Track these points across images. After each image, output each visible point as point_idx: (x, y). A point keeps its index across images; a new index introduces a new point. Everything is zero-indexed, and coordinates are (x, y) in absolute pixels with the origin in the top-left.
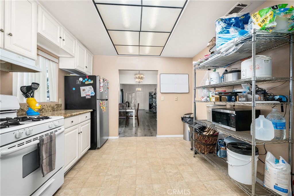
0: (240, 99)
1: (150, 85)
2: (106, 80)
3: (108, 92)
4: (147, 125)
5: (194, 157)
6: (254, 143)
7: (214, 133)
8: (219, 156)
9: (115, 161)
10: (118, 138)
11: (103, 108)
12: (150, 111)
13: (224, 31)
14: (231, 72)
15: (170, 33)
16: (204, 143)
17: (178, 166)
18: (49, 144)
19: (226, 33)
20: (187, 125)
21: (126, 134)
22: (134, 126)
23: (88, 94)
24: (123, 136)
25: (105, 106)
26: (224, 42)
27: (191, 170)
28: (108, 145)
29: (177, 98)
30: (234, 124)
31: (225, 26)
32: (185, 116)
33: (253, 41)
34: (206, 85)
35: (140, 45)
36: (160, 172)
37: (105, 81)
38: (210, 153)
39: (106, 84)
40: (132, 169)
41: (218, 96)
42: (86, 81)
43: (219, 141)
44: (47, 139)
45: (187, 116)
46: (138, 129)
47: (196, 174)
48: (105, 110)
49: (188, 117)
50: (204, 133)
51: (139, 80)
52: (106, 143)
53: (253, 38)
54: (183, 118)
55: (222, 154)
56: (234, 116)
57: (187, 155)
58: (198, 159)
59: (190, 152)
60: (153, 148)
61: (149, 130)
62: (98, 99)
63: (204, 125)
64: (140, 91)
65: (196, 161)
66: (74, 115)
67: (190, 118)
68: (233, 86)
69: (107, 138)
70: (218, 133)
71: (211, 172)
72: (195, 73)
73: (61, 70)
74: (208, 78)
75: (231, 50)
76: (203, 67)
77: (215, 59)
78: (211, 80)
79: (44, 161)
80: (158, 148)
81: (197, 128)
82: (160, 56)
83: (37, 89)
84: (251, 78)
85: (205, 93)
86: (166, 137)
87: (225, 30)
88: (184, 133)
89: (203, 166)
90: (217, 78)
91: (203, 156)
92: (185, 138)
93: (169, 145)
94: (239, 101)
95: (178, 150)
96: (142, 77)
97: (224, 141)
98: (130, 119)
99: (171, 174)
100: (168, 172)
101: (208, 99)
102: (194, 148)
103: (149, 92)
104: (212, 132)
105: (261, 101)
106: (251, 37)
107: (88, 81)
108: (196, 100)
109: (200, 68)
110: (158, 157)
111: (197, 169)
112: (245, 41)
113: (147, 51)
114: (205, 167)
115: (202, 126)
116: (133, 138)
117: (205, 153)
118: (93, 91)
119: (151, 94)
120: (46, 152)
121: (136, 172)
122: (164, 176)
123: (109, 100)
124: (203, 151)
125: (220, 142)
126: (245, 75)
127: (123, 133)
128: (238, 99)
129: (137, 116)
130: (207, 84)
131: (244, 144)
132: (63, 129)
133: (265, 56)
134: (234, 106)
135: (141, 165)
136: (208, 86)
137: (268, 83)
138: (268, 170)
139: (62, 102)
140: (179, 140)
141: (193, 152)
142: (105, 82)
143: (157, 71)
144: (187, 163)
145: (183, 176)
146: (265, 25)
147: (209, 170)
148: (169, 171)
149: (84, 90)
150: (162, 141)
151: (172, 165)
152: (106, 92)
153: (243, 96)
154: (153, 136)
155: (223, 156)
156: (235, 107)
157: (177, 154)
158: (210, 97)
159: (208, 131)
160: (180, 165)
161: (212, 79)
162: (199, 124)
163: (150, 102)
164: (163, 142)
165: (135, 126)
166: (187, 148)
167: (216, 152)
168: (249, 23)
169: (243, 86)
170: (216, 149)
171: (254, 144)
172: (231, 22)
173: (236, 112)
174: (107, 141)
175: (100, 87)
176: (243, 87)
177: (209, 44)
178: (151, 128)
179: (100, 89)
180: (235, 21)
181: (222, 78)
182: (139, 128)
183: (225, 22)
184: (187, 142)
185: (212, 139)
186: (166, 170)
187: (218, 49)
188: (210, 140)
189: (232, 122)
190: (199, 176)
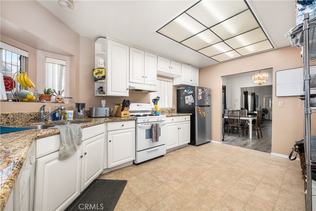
2: (206, 89)
10: (220, 143)
15: (260, 28)
18: (156, 128)
21: (233, 143)
22: (251, 138)
23: (189, 101)
35: (234, 49)
39: (207, 92)
42: (188, 92)
44: (155, 125)
48: (204, 115)
51: (259, 81)
62: (196, 106)
66: (174, 116)
69: (209, 141)
73: (175, 86)
79: (154, 135)
82: (274, 48)
83: (158, 100)
96: (264, 77)
107: (189, 91)
110: (247, 168)
116: (236, 148)
118: (193, 99)
120: (155, 132)
123: (211, 106)
132: (165, 122)
139: (175, 108)
142: (204, 90)
143: (272, 68)
149: (187, 99)
151: (254, 179)
152: (206, 100)
165: (253, 138)
174: (209, 143)
175: (198, 95)
179: (199, 97)
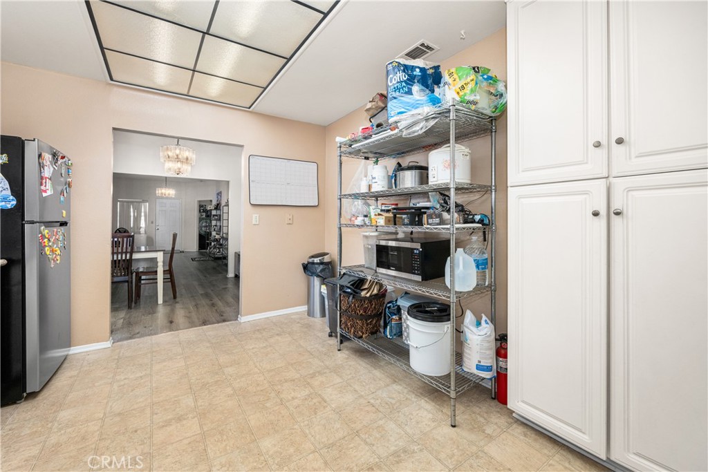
0: (430, 221)
1: (201, 181)
2: (63, 158)
3: (68, 200)
4: (202, 294)
5: (339, 350)
6: (453, 297)
7: (380, 290)
8: (389, 336)
9: (117, 419)
10: (110, 346)
11: (53, 251)
12: (201, 254)
13: (402, 88)
14: (410, 168)
15: (286, 60)
16: (361, 314)
17: (309, 380)
19: (406, 93)
20: (317, 281)
21: (137, 329)
22: (160, 301)
24: (127, 335)
25: (60, 245)
26: (403, 110)
27: (339, 380)
28: (71, 377)
29: (291, 217)
30: (418, 267)
31: (405, 79)
32: (311, 260)
33: (451, 118)
34: (362, 192)
35: (197, 69)
36: (268, 405)
37: (60, 161)
38: (372, 333)
39: (63, 172)
40: (185, 422)
41: (391, 215)
43: (388, 305)
45: (317, 260)
46: (175, 307)
47: (351, 386)
48: (58, 258)
49: (319, 261)
50: (363, 293)
51: (179, 165)
52: (60, 372)
53: (451, 113)
54: (307, 265)
55: (394, 331)
56: (418, 252)
57: (324, 350)
58: (347, 352)
59: (329, 342)
60: (234, 351)
61: (213, 305)
62: (32, 222)
63: (362, 275)
64: (171, 198)
65: (344, 358)
67: (322, 263)
68: (409, 195)
69: (66, 353)
70: (386, 290)
71: (377, 373)
72: (341, 164)
74: (366, 176)
75: (416, 128)
76: (357, 153)
77: (384, 138)
78: (374, 181)
80: (251, 347)
81: (349, 285)
82: (249, 108)
84: (448, 184)
85: (360, 207)
86: (265, 318)
87: (404, 86)
88: (309, 300)
89: (359, 365)
90: (384, 177)
91: (361, 343)
92: (310, 313)
93: (277, 335)
94: (428, 224)
95: (302, 344)
96: (187, 159)
97: (398, 303)
98: (143, 282)
99: (296, 402)
100: (289, 401)
101: (367, 220)
102: (338, 329)
103: (200, 201)
104: (376, 289)
105: (460, 223)
106: (449, 111)
108: (342, 223)
109: (350, 153)
110: (256, 370)
111: (351, 374)
112: (438, 115)
113: (214, 88)
114: (364, 365)
115: (357, 279)
116: (164, 338)
117: (364, 336)
118: (8, 192)
119: (202, 206)
121: (201, 427)
122: (282, 412)
123: (72, 224)
124: (360, 332)
125: (389, 308)
126: (436, 176)
127: (122, 328)
128: (428, 221)
129: (169, 272)
130: (364, 190)
131: (434, 302)
133: (463, 148)
134: (412, 233)
135: (210, 404)
136: (367, 193)
137: (463, 193)
138: (468, 342)
140: (298, 320)
141: (334, 342)
142: (59, 163)
143: (242, 146)
144: (327, 368)
145: (326, 398)
146: (465, 95)
147: (373, 369)
148: (290, 398)
150: (258, 328)
151: (294, 380)
152: (62, 199)
153: (436, 215)
154: (228, 321)
155: (395, 335)
156: (412, 236)
157: (300, 354)
158: (372, 217)
159: (369, 289)
160: (313, 376)
161: (375, 178)
162: (350, 276)
163: (200, 228)
164: (258, 330)
165: (164, 301)
166: (319, 334)
167: (382, 330)
168: (442, 85)
169: (430, 197)
170: (382, 323)
171: (453, 299)
172: (415, 73)
173: (423, 245)
174: (66, 361)
175: (41, 178)
176: (431, 199)
177: (369, 105)
178: (216, 300)
179: (43, 188)
180: (420, 74)
181: (392, 178)
182: (178, 306)
183: (404, 71)
184: (315, 319)
185: (376, 305)
186: (282, 396)
187: (391, 120)
188: (373, 306)
189: (415, 264)
190: (357, 387)
